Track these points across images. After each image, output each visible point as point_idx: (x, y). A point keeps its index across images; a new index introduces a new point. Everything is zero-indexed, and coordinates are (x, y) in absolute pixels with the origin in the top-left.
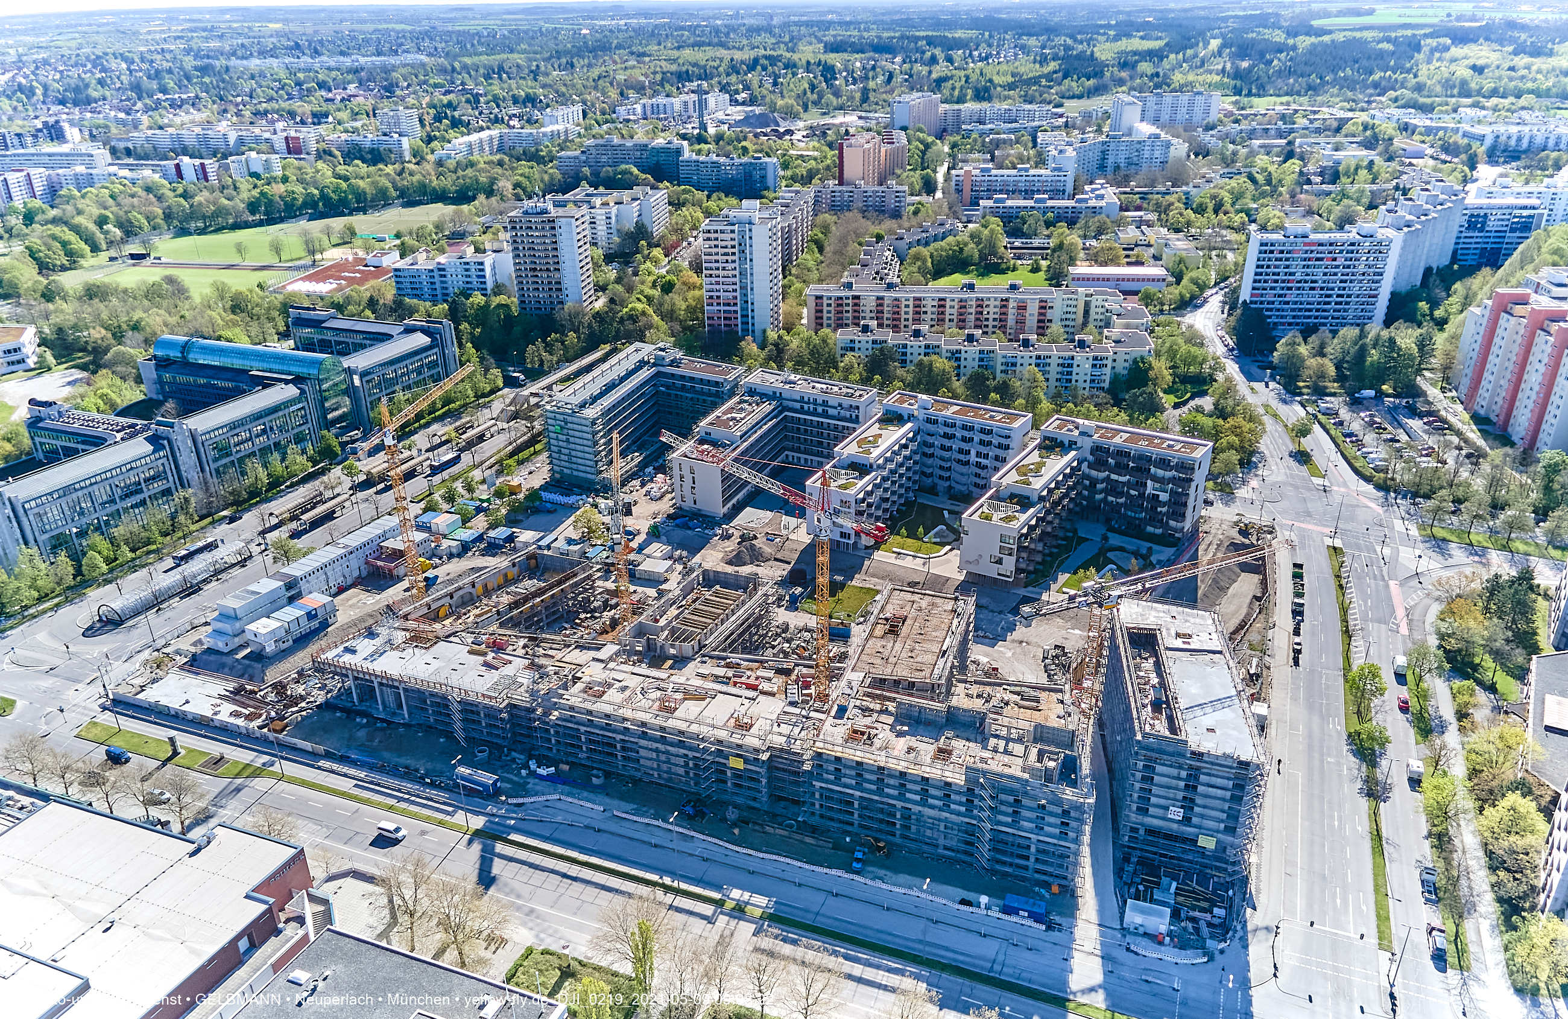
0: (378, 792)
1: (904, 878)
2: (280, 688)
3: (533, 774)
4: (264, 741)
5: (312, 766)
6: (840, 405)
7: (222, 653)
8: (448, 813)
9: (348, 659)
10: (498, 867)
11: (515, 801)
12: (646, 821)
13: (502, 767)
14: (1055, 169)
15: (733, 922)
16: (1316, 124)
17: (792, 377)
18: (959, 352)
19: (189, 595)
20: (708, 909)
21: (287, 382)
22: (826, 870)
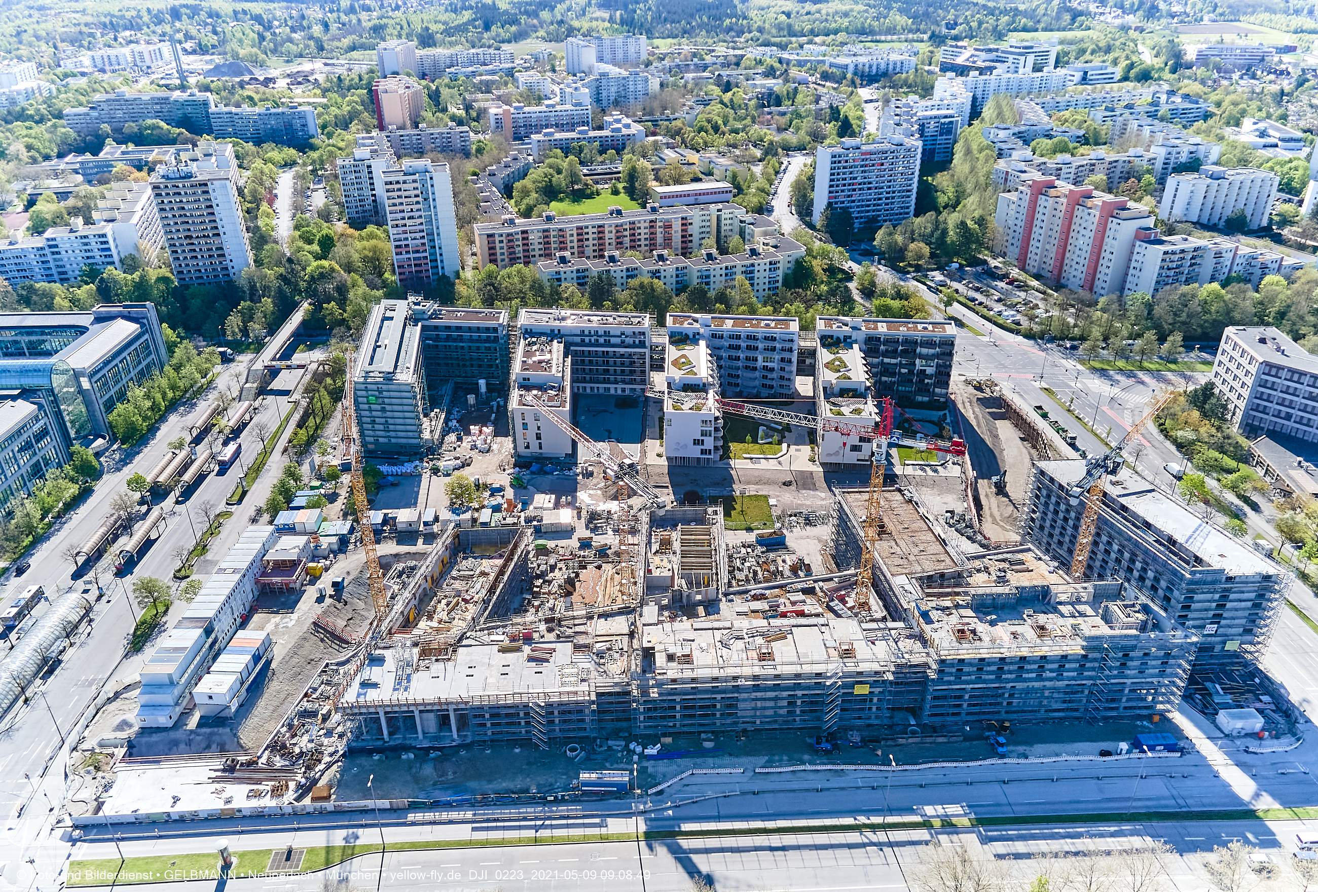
0: (504, 828)
1: (1039, 748)
2: (277, 747)
3: (642, 756)
4: (322, 814)
5: (404, 824)
6: (623, 334)
7: (165, 729)
8: (599, 826)
9: (372, 696)
10: (702, 863)
11: (654, 790)
12: (792, 769)
13: (606, 760)
14: (576, 105)
15: (955, 837)
16: (721, 60)
17: (563, 313)
18: (658, 271)
19: (51, 672)
20: (922, 834)
21: (14, 398)
22: (980, 763)
